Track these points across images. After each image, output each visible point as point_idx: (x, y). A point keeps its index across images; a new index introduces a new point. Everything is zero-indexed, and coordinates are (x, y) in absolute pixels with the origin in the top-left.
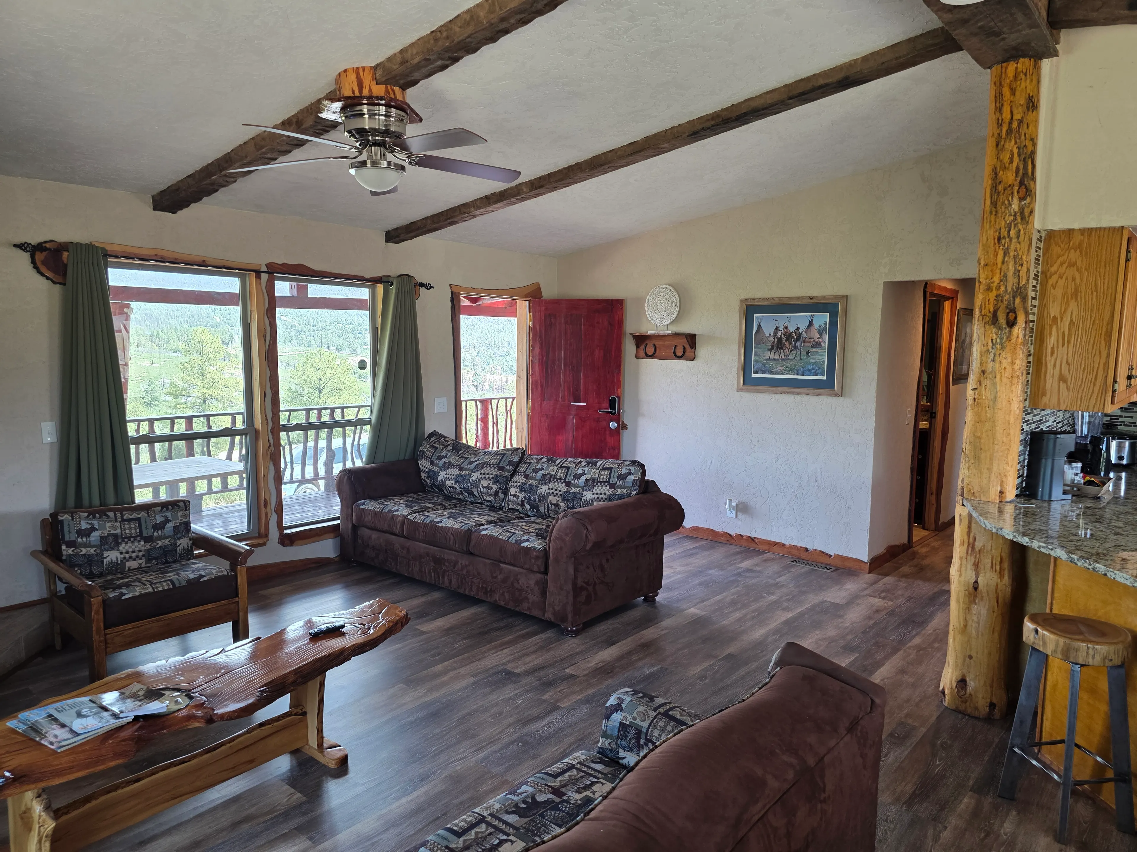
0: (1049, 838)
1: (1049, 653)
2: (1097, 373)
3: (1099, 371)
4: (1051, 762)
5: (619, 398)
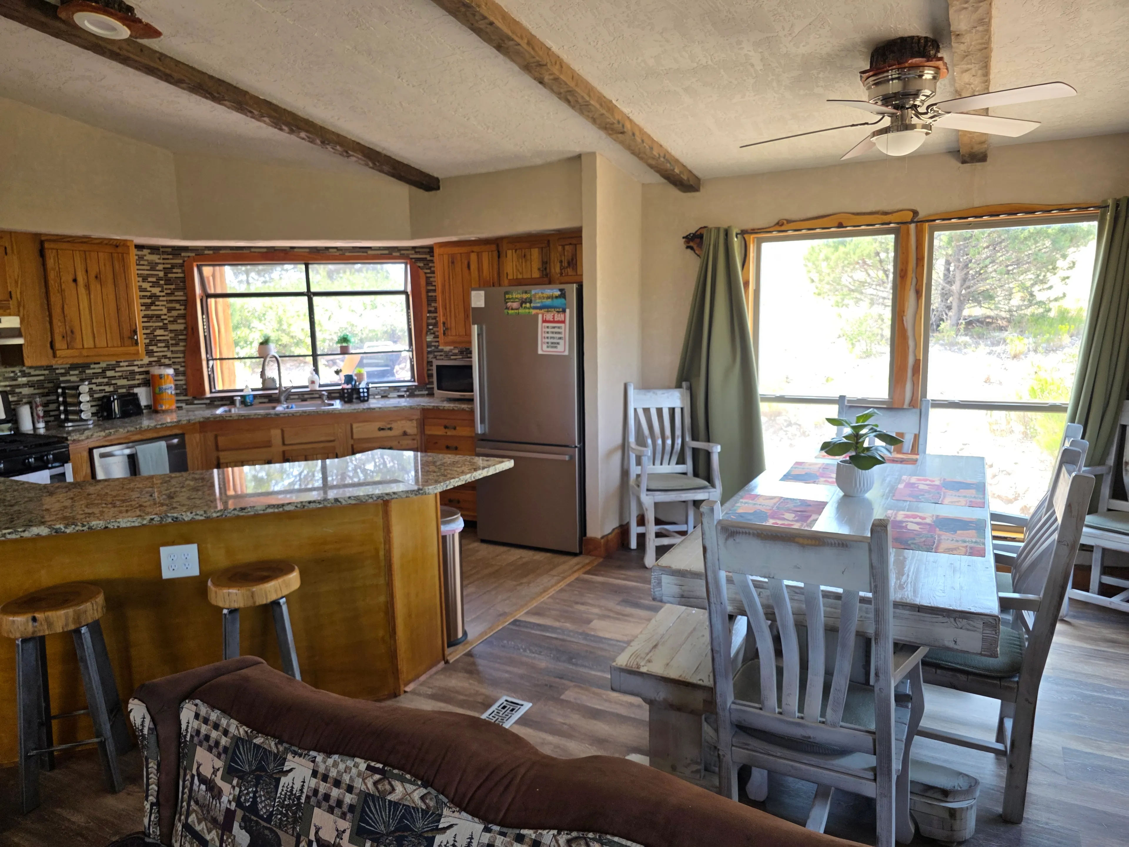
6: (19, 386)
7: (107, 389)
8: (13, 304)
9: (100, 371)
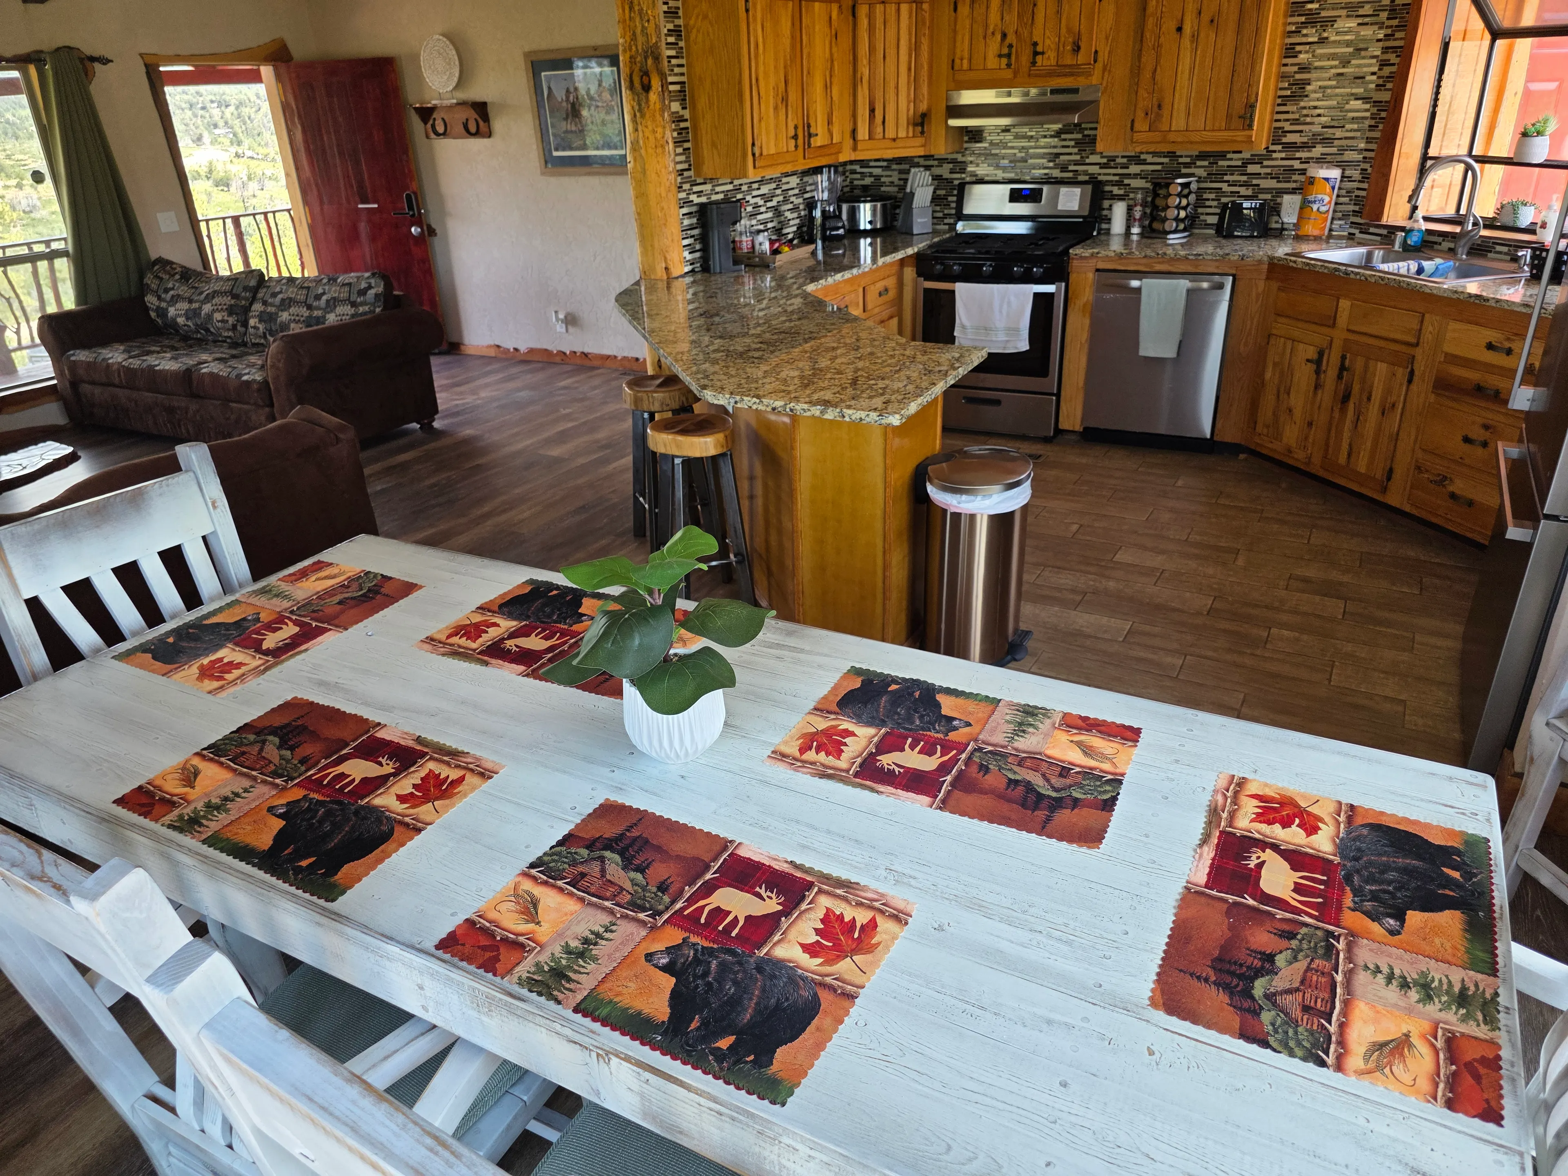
5: (415, 193)
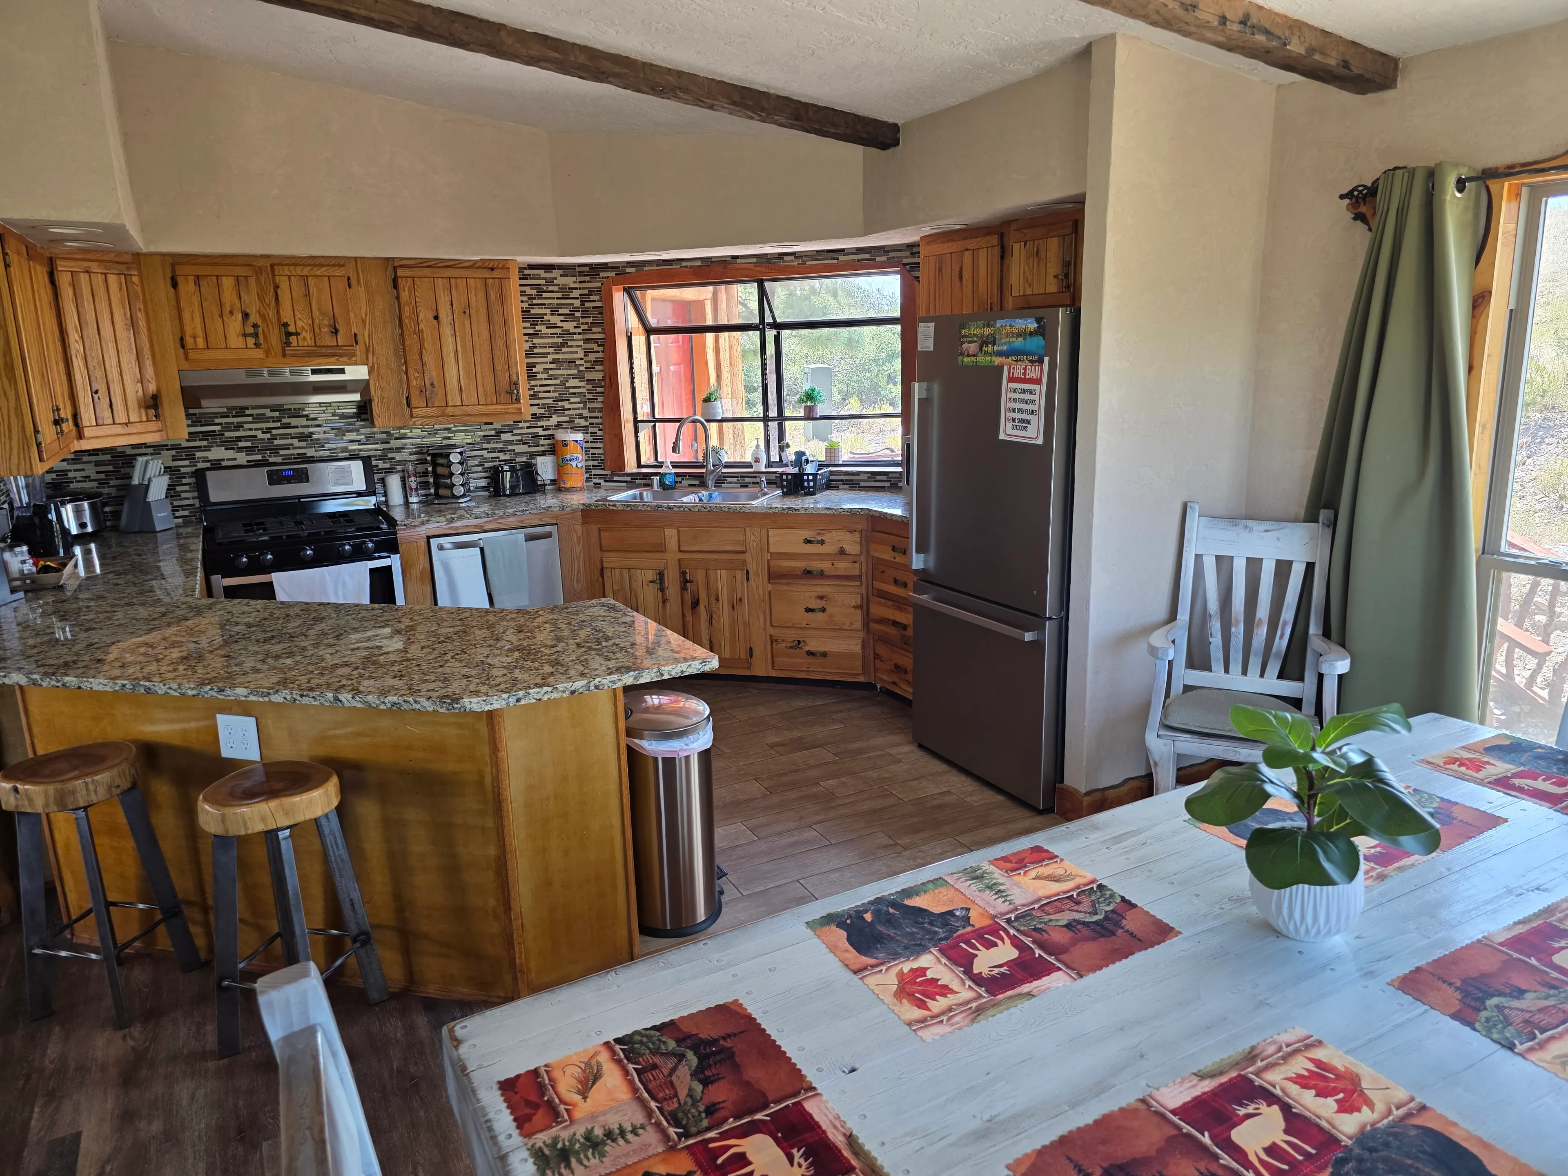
0: (108, 1032)
1: (40, 810)
2: (9, 422)
3: (12, 421)
4: (91, 939)
6: (391, 450)
7: (502, 456)
8: (359, 349)
9: (493, 433)
